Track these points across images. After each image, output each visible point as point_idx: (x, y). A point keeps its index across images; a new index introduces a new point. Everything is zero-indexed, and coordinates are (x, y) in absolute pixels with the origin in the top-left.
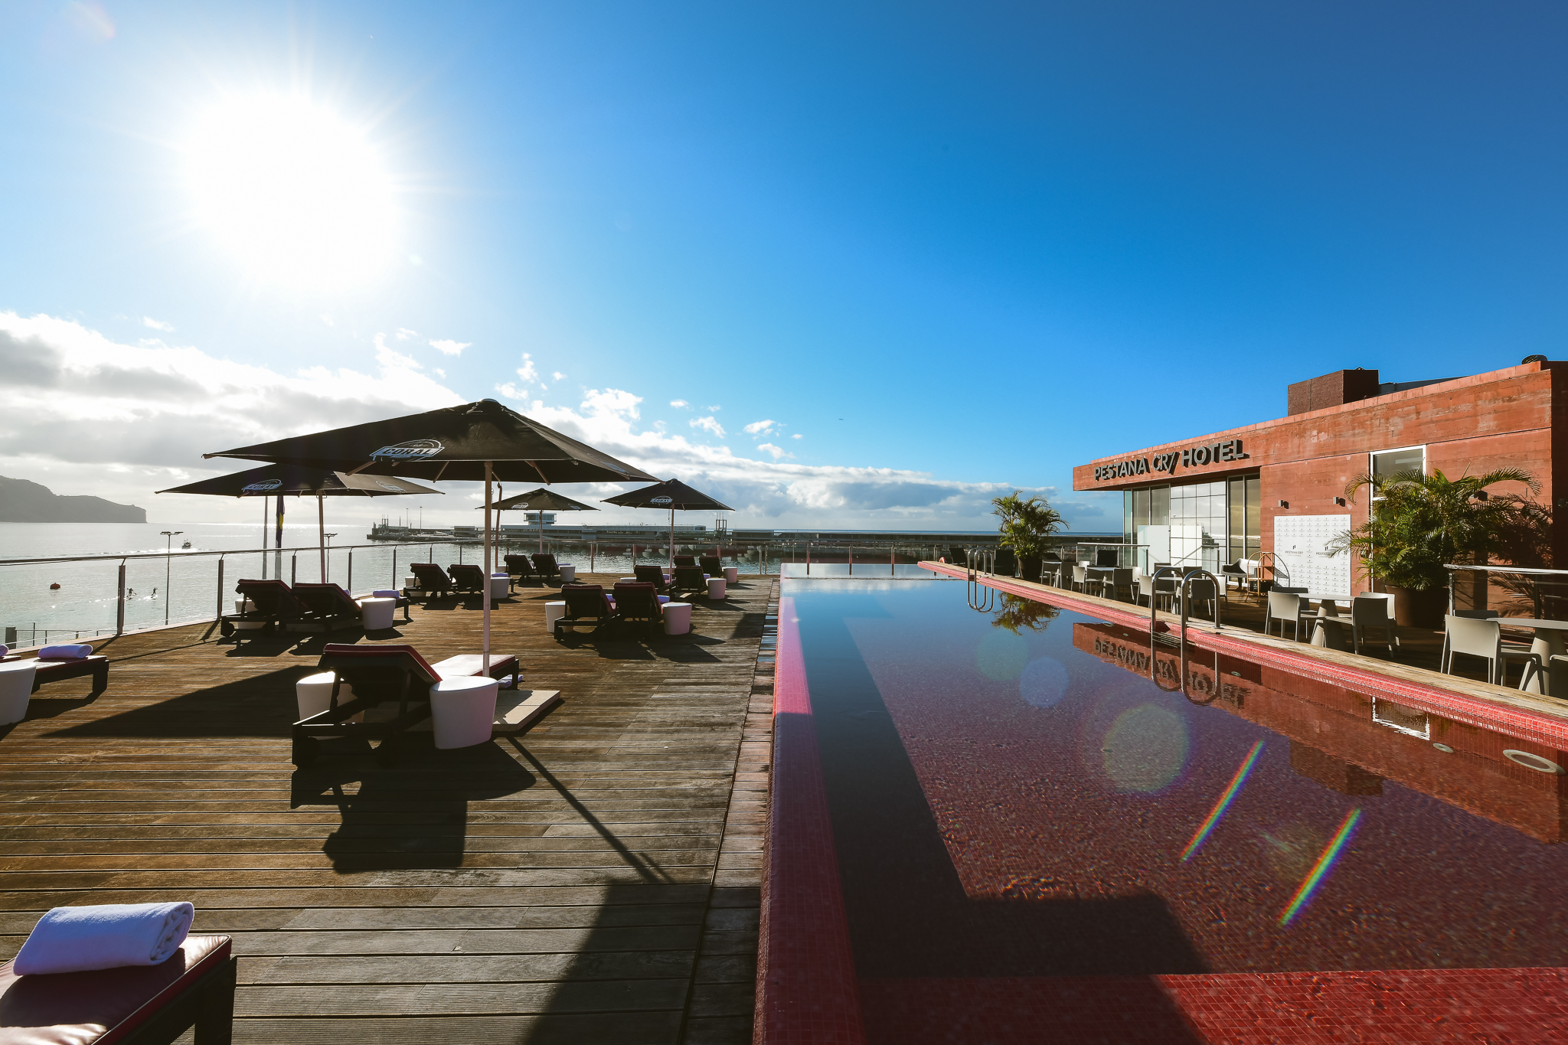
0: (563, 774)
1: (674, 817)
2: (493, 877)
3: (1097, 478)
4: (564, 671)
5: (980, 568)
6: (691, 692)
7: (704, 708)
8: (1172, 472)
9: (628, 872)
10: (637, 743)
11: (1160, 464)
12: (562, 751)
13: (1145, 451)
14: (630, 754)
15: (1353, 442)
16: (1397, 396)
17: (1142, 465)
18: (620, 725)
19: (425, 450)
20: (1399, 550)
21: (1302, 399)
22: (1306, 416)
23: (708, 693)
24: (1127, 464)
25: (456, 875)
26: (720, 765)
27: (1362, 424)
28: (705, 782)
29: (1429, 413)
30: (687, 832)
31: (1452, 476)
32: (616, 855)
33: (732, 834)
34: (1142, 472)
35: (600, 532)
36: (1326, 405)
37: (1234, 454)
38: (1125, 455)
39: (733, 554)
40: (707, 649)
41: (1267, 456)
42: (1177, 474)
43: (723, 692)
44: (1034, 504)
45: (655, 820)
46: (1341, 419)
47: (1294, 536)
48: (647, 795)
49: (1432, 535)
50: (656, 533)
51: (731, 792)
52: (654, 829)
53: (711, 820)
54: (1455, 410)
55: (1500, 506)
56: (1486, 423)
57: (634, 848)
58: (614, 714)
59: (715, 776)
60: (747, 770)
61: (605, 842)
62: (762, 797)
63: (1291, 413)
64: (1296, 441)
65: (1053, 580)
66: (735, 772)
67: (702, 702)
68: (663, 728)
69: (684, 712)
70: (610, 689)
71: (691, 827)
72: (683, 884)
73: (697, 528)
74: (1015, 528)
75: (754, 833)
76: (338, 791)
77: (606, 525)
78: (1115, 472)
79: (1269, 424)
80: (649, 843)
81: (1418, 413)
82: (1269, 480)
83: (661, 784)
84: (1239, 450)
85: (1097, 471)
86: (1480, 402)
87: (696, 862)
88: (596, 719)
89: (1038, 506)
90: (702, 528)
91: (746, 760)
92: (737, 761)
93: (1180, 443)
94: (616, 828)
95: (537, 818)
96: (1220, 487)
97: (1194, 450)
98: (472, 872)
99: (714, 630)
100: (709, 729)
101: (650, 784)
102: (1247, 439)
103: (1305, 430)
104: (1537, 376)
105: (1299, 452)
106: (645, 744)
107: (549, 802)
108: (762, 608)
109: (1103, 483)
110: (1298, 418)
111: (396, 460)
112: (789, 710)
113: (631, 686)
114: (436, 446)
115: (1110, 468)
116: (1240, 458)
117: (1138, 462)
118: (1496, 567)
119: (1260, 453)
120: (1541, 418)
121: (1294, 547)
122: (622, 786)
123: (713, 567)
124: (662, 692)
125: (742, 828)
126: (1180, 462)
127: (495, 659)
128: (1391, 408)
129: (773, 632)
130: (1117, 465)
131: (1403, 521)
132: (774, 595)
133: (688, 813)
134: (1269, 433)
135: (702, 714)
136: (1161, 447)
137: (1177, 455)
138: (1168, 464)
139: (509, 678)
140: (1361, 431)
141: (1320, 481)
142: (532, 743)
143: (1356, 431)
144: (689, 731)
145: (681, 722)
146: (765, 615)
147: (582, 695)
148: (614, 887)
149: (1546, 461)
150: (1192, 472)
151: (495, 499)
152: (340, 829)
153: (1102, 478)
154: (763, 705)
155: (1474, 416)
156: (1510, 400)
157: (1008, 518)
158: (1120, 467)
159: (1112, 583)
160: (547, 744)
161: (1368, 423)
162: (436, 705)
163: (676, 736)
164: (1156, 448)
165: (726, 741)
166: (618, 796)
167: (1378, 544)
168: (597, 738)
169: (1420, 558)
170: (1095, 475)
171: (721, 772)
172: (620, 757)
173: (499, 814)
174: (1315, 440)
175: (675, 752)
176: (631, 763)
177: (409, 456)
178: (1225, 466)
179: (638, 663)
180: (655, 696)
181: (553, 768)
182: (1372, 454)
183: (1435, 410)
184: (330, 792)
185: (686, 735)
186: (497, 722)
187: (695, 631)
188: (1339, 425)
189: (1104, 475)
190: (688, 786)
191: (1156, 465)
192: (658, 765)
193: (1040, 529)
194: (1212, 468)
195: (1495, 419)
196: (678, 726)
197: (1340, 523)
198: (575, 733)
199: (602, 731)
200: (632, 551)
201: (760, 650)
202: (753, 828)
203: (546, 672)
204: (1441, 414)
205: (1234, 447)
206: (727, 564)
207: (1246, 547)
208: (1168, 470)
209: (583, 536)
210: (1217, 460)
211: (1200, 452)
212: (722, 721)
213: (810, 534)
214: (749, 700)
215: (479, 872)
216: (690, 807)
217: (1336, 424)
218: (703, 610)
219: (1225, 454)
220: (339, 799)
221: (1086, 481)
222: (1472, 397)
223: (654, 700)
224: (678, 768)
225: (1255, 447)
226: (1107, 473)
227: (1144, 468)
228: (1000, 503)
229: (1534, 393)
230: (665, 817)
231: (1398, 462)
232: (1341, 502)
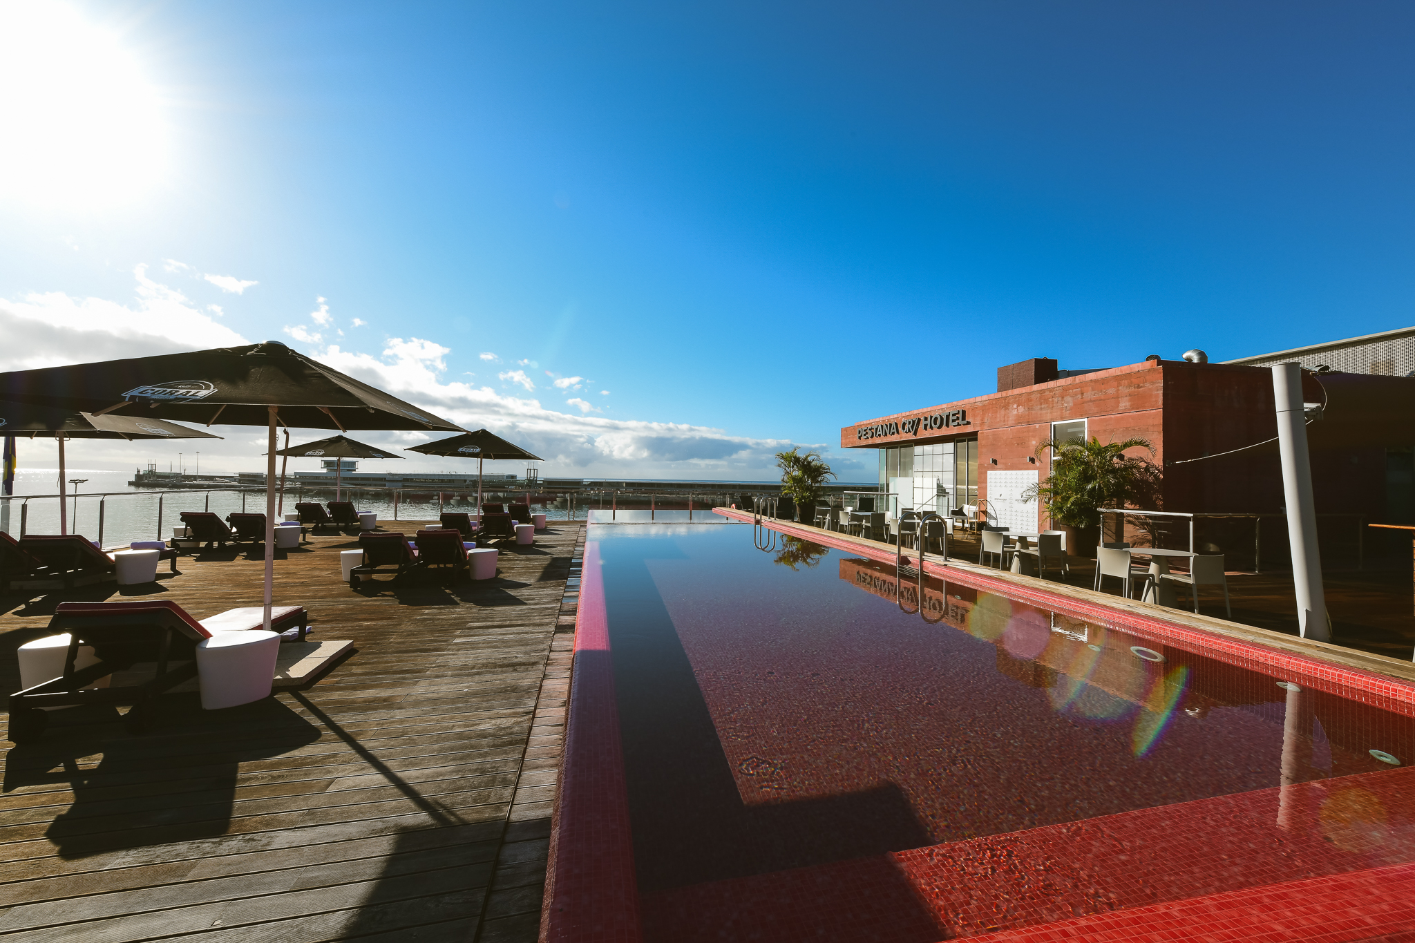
0: (353, 724)
1: (471, 758)
2: (265, 841)
3: (860, 438)
4: (360, 620)
5: (765, 514)
6: (495, 634)
7: (507, 650)
8: (915, 434)
9: (422, 818)
10: (436, 688)
11: (906, 427)
12: (353, 702)
13: (896, 416)
14: (428, 699)
15: (1041, 414)
16: (1069, 380)
17: (894, 427)
18: (419, 671)
19: (193, 391)
20: (1069, 498)
21: (1007, 379)
22: (1010, 392)
23: (511, 634)
24: (882, 426)
25: (220, 843)
26: (520, 703)
27: (1046, 401)
28: (504, 721)
29: (1089, 395)
30: (483, 771)
31: (1103, 442)
32: (408, 802)
33: (529, 769)
34: (893, 433)
35: (406, 480)
36: (1023, 385)
37: (960, 421)
38: (881, 419)
39: (543, 501)
40: (512, 592)
41: (982, 424)
42: (919, 437)
43: (527, 633)
44: (809, 459)
45: (451, 763)
46: (1033, 396)
47: (1001, 486)
48: (444, 739)
49: (1090, 486)
50: (465, 481)
51: (530, 729)
52: (449, 772)
53: (509, 757)
54: (1106, 393)
55: (1131, 466)
56: (1124, 404)
57: (428, 793)
58: (413, 661)
59: (515, 715)
60: (547, 706)
61: (396, 790)
62: (561, 731)
63: (999, 390)
64: (1003, 412)
65: (824, 523)
66: (536, 708)
67: (505, 644)
68: (464, 671)
69: (486, 654)
70: (409, 635)
71: (488, 766)
72: (478, 823)
73: (508, 477)
74: (794, 479)
75: (552, 766)
76: (71, 766)
77: (413, 473)
78: (873, 433)
79: (985, 398)
80: (444, 786)
81: (1082, 394)
82: (984, 442)
83: (459, 726)
84: (964, 418)
85: (859, 432)
86: (1120, 388)
87: (492, 800)
88: (392, 666)
89: (813, 460)
90: (513, 477)
91: (547, 696)
92: (538, 698)
93: (921, 411)
94: (409, 775)
95: (320, 773)
96: (950, 447)
97: (931, 417)
98: (240, 837)
99: (520, 574)
100: (511, 669)
101: (447, 728)
102: (969, 409)
103: (1008, 404)
104: (1154, 370)
105: (1004, 421)
106: (444, 688)
107: (334, 756)
108: (569, 552)
109: (864, 442)
110: (1004, 394)
111: (156, 401)
112: (588, 648)
113: (432, 632)
114: (208, 388)
115: (870, 430)
116: (964, 425)
117: (891, 425)
118: (1130, 510)
119: (978, 420)
120: (1156, 401)
121: (1000, 496)
122: (417, 732)
123: (521, 513)
124: (465, 636)
125: (539, 762)
126: (921, 426)
127: (278, 611)
128: (1065, 389)
129: (578, 574)
130: (875, 427)
131: (1072, 476)
132: (581, 540)
133: (486, 753)
134: (984, 405)
135: (505, 656)
136: (908, 414)
137: (919, 420)
138: (912, 427)
139: (295, 630)
140: (1046, 406)
141: (1018, 444)
142: (318, 696)
143: (1043, 406)
144: (490, 672)
145: (483, 664)
146: (571, 558)
147: (378, 643)
148: (405, 835)
149: (1159, 433)
150: (930, 434)
151: (280, 446)
152: (71, 810)
153: (863, 437)
154: (566, 643)
155: (1117, 398)
156: (1139, 387)
157: (788, 471)
158: (877, 429)
159: (869, 525)
160: (336, 696)
161: (1050, 400)
162: (203, 663)
163: (477, 678)
164: (904, 414)
165: (527, 680)
166: (413, 742)
167: (1056, 493)
168: (393, 685)
169: (1083, 504)
170: (858, 435)
171: (522, 710)
172: (417, 704)
173: (275, 773)
174: (1015, 412)
175: (475, 694)
176: (428, 708)
177: (172, 397)
178: (953, 430)
179: (441, 608)
180: (457, 640)
181: (342, 720)
182: (1053, 424)
183: (1093, 392)
184: (61, 768)
185: (488, 677)
186: (279, 677)
187: (502, 576)
189: (865, 435)
190: (487, 726)
191: (904, 429)
192: (456, 708)
193: (815, 480)
194: (945, 431)
195: (1130, 401)
196: (480, 668)
197: (1031, 477)
198: (368, 682)
199: (398, 679)
200: (439, 499)
201: (565, 592)
202: (551, 761)
203: (336, 622)
204: (1097, 396)
205: (960, 416)
206: (536, 511)
207: (968, 495)
208: (912, 432)
209: (387, 484)
210: (947, 425)
211: (936, 419)
212: (525, 661)
213: (618, 483)
214: (552, 640)
215: (248, 837)
216: (488, 746)
217: (1029, 400)
218: (511, 555)
219: (954, 421)
220: (72, 775)
221: (851, 440)
222: (1116, 383)
223: (456, 644)
224: (478, 709)
225: (974, 416)
226: (867, 433)
227: (895, 430)
228: (783, 457)
229: (1153, 383)
230: (461, 759)
231: (1070, 430)
232: (1032, 460)
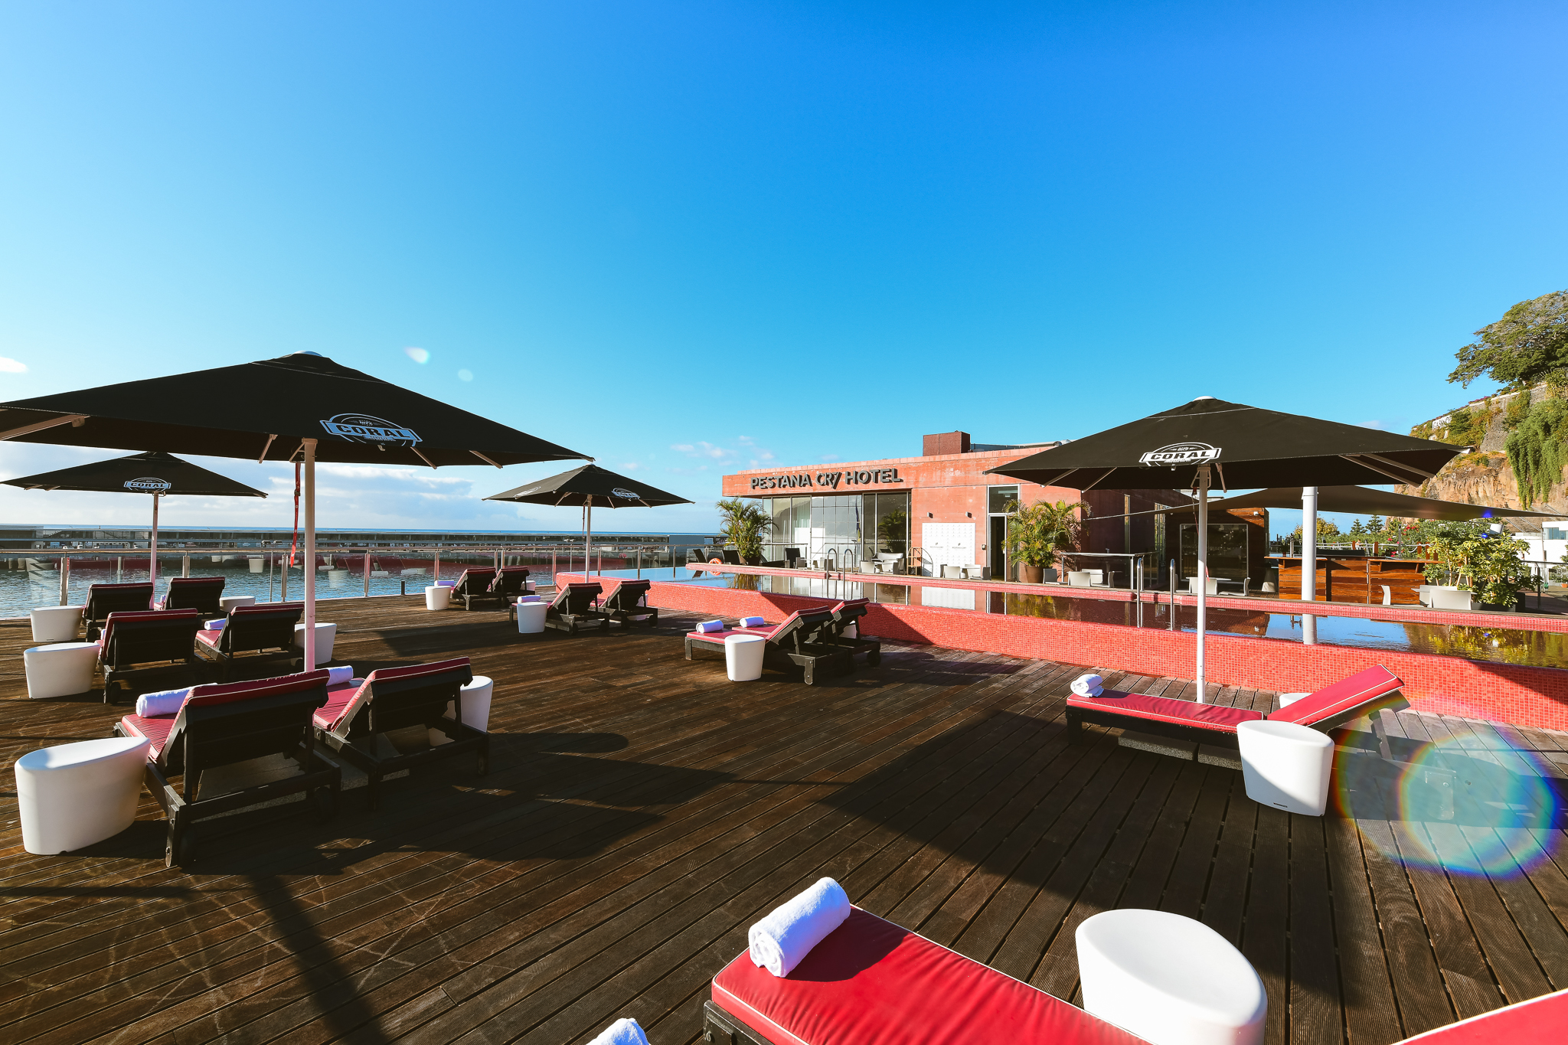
3: (754, 487)
8: (835, 487)
11: (822, 481)
13: (802, 468)
15: (977, 478)
16: (1004, 453)
17: (804, 480)
21: (933, 445)
22: (938, 458)
24: (789, 478)
27: (982, 468)
34: (804, 485)
36: (952, 453)
37: (890, 478)
38: (781, 469)
41: (917, 482)
42: (838, 489)
47: (937, 537)
63: (925, 454)
64: (938, 474)
78: (774, 482)
79: (914, 460)
82: (918, 498)
84: (896, 477)
85: (754, 481)
93: (844, 465)
97: (857, 473)
102: (901, 468)
103: (945, 467)
105: (941, 481)
109: (762, 493)
110: (931, 458)
115: (770, 479)
116: (896, 482)
117: (801, 477)
119: (912, 479)
121: (937, 544)
126: (843, 480)
128: (1000, 460)
130: (778, 476)
134: (919, 466)
136: (820, 467)
137: (841, 474)
138: (831, 480)
140: (981, 471)
141: (956, 501)
150: (854, 488)
153: (759, 487)
158: (780, 480)
161: (986, 467)
164: (812, 467)
170: (751, 484)
174: (952, 474)
178: (882, 486)
182: (989, 486)
188: (968, 466)
189: (762, 485)
191: (819, 482)
194: (872, 486)
197: (970, 529)
205: (892, 473)
208: (831, 486)
210: (874, 481)
211: (862, 474)
219: (882, 477)
221: (740, 488)
225: (908, 475)
226: (766, 483)
227: (806, 482)
232: (970, 515)
